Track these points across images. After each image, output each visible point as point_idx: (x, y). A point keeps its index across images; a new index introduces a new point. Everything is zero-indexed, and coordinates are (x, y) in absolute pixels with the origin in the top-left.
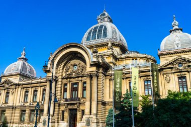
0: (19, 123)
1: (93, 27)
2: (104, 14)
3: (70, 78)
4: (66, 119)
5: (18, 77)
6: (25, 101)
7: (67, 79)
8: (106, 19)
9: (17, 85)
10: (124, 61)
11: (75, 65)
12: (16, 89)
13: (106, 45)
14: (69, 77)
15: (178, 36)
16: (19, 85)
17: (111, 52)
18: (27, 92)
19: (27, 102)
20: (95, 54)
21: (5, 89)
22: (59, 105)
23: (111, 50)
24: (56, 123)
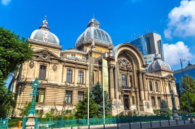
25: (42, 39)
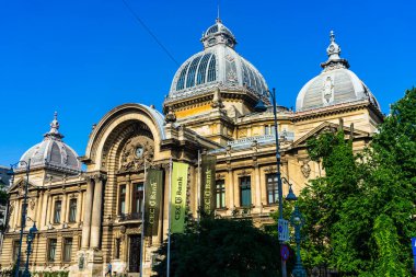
0: (46, 265)
1: (191, 59)
2: (216, 28)
3: (130, 173)
4: (122, 256)
5: (42, 174)
6: (56, 222)
7: (124, 175)
8: (219, 39)
9: (41, 190)
10: (249, 130)
11: (138, 147)
12: (38, 197)
13: (209, 98)
14: (128, 172)
15: (332, 77)
16: (44, 190)
17: (218, 114)
18: (59, 202)
19: (59, 224)
20: (169, 125)
21: (20, 199)
22: (111, 227)
23: (217, 109)
24: (105, 264)
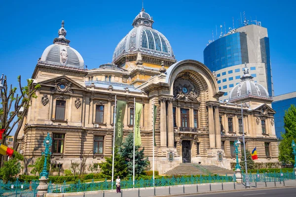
25: (58, 60)
